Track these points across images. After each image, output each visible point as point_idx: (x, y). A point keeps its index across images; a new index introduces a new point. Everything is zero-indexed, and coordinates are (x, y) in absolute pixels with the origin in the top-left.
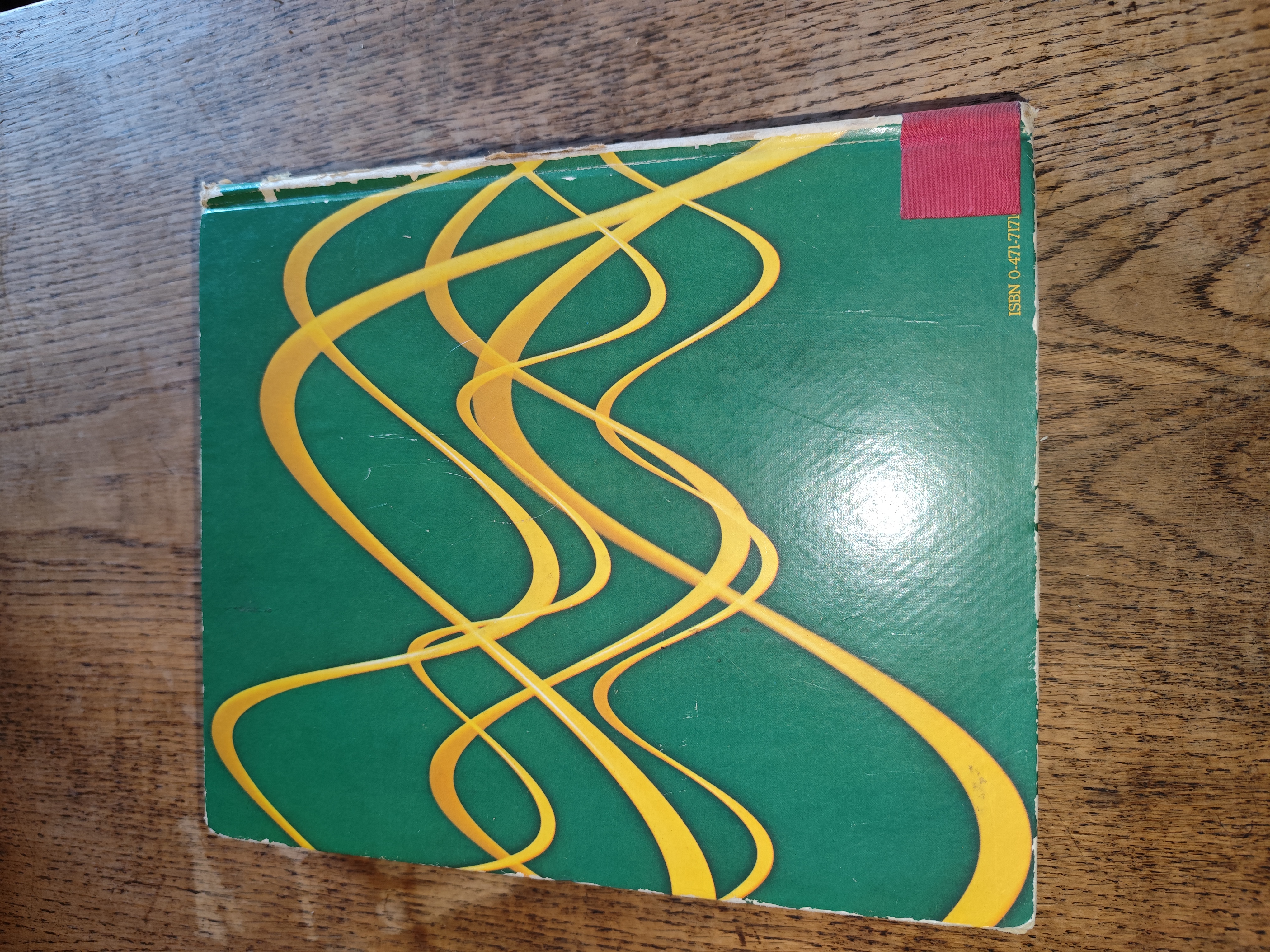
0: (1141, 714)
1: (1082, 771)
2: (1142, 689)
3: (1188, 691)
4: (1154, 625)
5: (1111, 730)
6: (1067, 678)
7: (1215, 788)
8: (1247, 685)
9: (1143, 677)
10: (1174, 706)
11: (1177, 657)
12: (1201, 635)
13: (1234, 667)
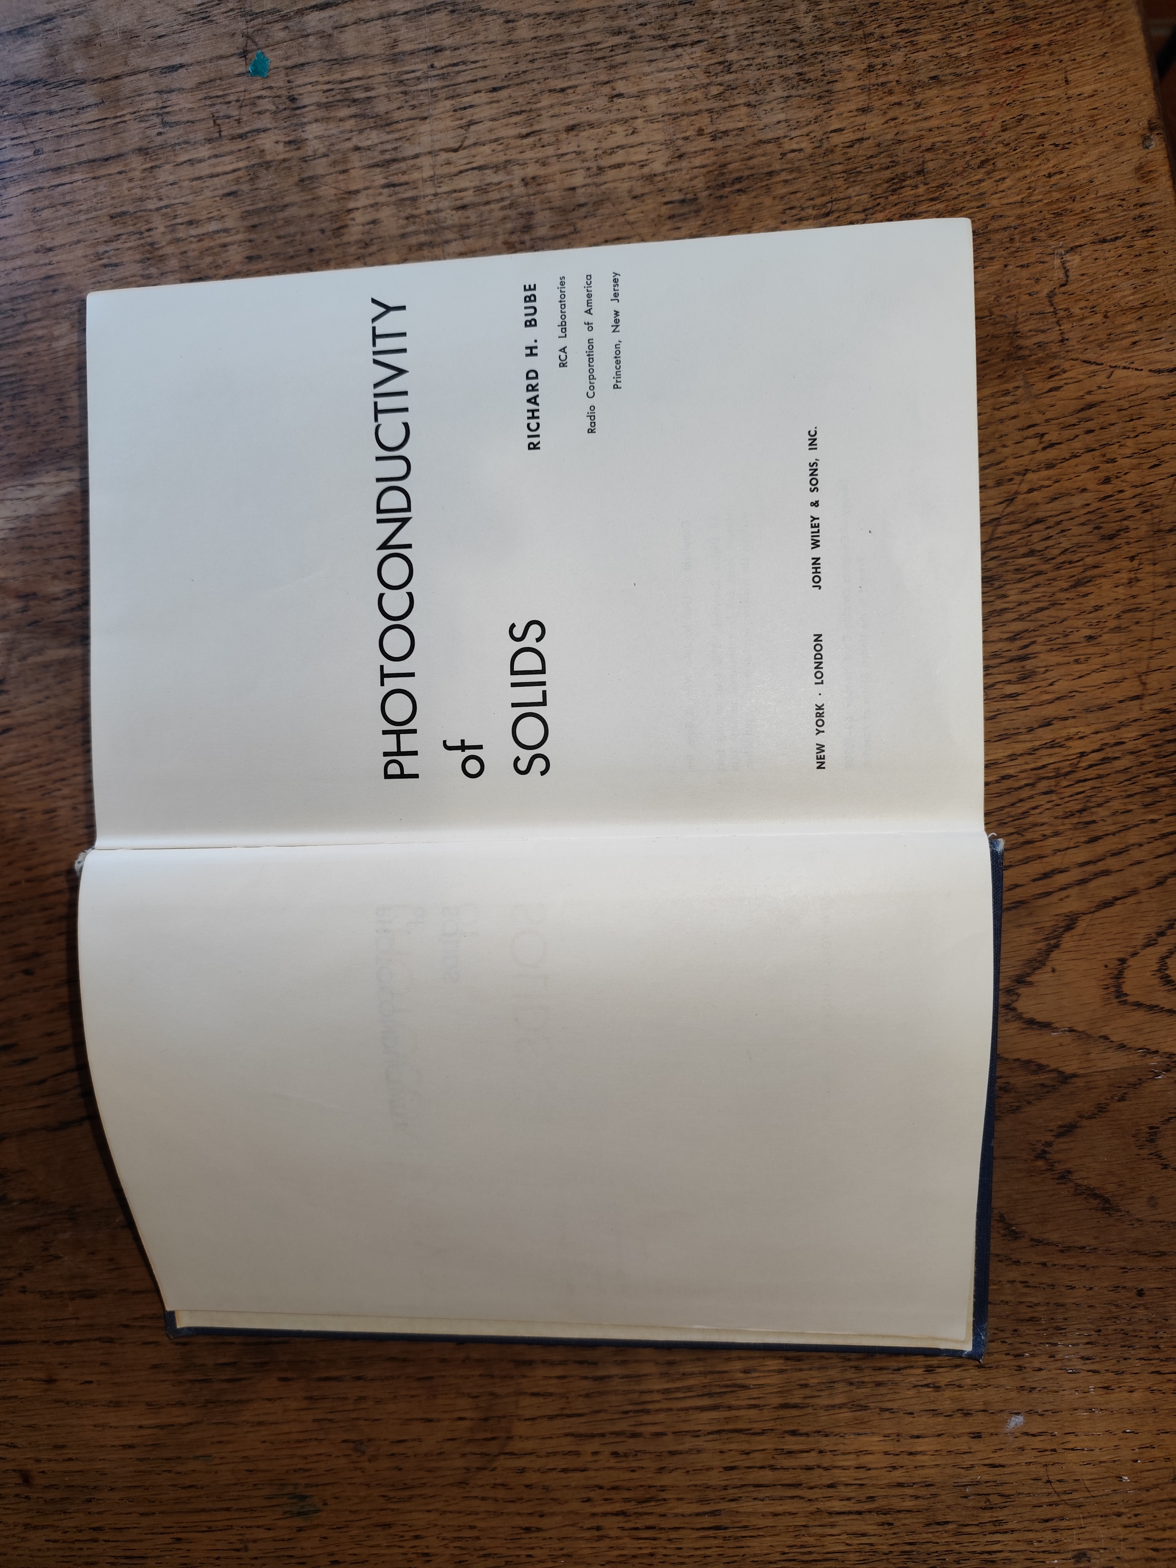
0: (710, 111)
1: (661, 185)
2: (708, 84)
3: (751, 75)
4: (710, 16)
5: (683, 135)
6: (634, 90)
7: (792, 171)
8: (807, 56)
9: (707, 72)
10: (741, 95)
11: (737, 44)
12: (758, 15)
13: (793, 41)
